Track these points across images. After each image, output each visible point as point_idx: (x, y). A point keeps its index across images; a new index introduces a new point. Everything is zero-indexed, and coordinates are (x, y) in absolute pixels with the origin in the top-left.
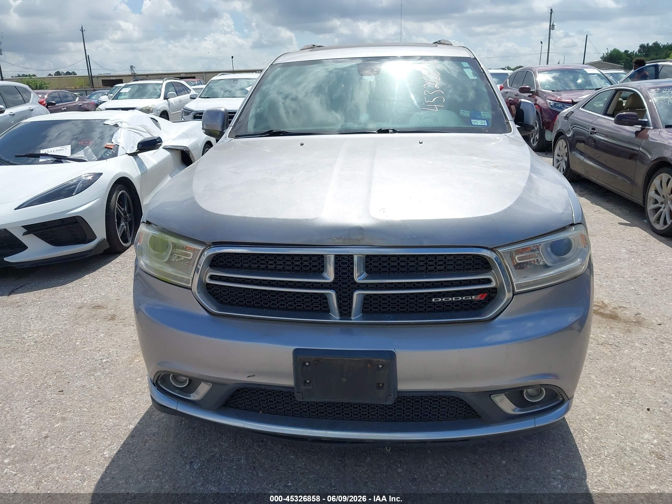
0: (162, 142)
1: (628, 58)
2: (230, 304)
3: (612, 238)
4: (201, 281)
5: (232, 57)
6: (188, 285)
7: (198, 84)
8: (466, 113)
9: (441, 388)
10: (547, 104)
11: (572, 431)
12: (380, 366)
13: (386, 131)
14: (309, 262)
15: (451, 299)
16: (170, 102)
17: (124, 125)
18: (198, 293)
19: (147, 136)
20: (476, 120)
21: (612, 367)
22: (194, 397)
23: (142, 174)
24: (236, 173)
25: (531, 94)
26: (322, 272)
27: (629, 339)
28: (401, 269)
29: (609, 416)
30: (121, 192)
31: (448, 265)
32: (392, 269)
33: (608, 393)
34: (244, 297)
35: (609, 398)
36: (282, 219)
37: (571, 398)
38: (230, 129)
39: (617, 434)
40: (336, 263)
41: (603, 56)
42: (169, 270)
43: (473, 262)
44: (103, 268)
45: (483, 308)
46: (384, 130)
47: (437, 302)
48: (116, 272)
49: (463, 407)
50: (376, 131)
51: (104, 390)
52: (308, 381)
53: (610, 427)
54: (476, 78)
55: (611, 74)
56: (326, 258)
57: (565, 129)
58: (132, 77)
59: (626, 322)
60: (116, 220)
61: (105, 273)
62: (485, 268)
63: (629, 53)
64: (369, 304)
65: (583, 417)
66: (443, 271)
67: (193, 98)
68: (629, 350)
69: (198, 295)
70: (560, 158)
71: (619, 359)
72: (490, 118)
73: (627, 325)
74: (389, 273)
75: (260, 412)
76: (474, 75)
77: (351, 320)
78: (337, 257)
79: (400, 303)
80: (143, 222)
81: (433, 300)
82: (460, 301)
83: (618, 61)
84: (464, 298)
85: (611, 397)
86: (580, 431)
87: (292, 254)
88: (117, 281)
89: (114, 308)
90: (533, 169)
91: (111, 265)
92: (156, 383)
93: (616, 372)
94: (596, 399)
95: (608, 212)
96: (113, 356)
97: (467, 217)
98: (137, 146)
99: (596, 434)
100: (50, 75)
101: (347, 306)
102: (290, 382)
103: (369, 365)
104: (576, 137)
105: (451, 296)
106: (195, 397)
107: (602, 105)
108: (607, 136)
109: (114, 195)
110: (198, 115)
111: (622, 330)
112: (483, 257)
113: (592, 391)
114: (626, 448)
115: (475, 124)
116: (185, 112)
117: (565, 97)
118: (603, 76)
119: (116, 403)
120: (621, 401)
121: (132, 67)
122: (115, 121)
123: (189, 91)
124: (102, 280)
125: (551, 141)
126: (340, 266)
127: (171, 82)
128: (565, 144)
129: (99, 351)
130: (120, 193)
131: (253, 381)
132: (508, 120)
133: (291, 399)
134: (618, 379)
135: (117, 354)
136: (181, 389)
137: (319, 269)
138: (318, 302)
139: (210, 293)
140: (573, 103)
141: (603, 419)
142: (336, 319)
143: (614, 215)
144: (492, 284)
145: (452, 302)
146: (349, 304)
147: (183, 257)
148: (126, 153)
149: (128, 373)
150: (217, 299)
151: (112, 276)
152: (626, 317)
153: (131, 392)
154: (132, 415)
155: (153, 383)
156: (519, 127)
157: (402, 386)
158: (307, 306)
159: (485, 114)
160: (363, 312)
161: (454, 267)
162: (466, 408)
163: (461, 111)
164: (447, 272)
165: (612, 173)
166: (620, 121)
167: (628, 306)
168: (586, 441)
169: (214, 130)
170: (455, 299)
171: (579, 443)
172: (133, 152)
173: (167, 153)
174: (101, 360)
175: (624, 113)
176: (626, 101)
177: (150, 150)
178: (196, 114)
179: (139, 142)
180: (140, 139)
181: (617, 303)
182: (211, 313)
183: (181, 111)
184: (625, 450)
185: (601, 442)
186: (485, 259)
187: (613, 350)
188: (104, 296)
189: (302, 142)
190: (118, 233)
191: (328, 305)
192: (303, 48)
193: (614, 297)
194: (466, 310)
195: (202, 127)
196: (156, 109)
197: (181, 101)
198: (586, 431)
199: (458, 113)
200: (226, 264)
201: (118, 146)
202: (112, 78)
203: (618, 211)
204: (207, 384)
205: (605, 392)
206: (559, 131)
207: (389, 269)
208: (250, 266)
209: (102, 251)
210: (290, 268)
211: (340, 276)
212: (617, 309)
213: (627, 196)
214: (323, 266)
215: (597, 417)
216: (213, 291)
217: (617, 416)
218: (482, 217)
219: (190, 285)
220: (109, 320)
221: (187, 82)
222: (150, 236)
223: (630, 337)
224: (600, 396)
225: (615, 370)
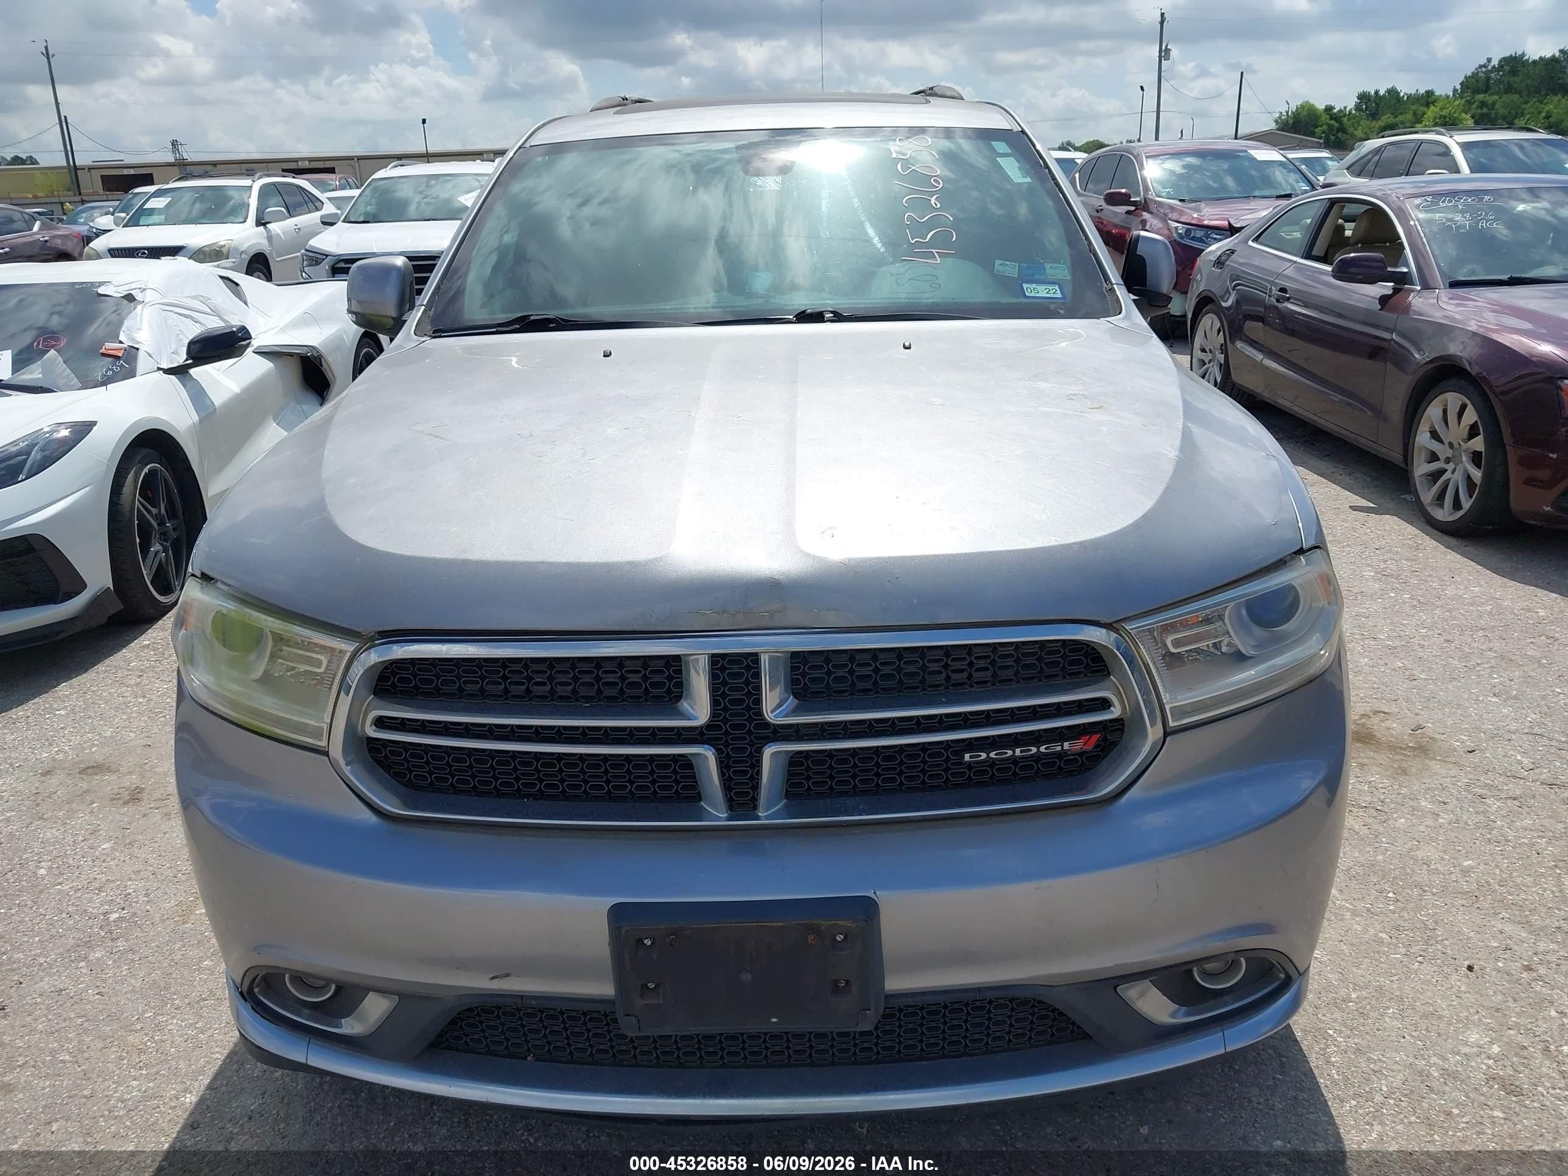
0: (251, 338)
1: (1333, 122)
2: (433, 788)
3: (1340, 543)
4: (353, 734)
5: (424, 121)
6: (320, 743)
7: (342, 188)
8: (1009, 269)
9: (994, 979)
10: (1169, 229)
11: (1298, 1034)
12: (840, 938)
13: (817, 317)
14: (641, 675)
15: (1010, 753)
16: (273, 233)
17: (149, 296)
18: (347, 764)
19: (213, 324)
20: (1034, 285)
21: (1373, 865)
22: (350, 1027)
23: (201, 421)
24: (436, 436)
25: (1133, 208)
26: (679, 698)
27: (1404, 791)
28: (883, 684)
29: (1380, 989)
30: (149, 466)
31: (1001, 668)
32: (860, 685)
33: (1372, 931)
34: (472, 770)
35: (1374, 944)
36: (567, 564)
37: (1305, 971)
38: (417, 314)
39: (1406, 1035)
40: (714, 676)
41: (1280, 117)
42: (268, 703)
43: (1064, 657)
44: (107, 661)
45: (1091, 769)
46: (811, 314)
47: (975, 762)
48: (142, 671)
49: (1047, 1017)
50: (791, 317)
51: (113, 1000)
52: (651, 986)
53: (1387, 1019)
54: (1029, 180)
55: (1305, 160)
56: (687, 663)
57: (1216, 289)
58: (175, 169)
59: (1393, 748)
60: (138, 540)
61: (112, 676)
62: (1092, 672)
63: (1335, 111)
64: (803, 774)
65: (1319, 998)
66: (989, 684)
67: (328, 223)
68: (1408, 819)
69: (347, 770)
70: (1206, 357)
71: (1388, 843)
72: (1069, 278)
73: (1397, 757)
74: (852, 694)
75: (529, 1058)
76: (1026, 173)
77: (758, 818)
78: (717, 661)
79: (883, 770)
80: (193, 575)
81: (967, 757)
82: (1033, 756)
83: (1311, 129)
84: (1042, 749)
85: (1381, 942)
86: (1317, 1034)
87: (597, 658)
88: (144, 697)
89: (137, 769)
90: (1189, 411)
91: (129, 655)
92: (248, 992)
93: (1383, 877)
94: (1345, 947)
95: (1325, 481)
96: (136, 902)
97: (1046, 545)
98: (185, 349)
99: (1356, 1040)
101: (747, 784)
102: (605, 989)
103: (811, 938)
104: (1244, 307)
105: (1012, 746)
106: (353, 1029)
107: (1298, 235)
108: (1306, 305)
109: (130, 477)
110: (342, 265)
111: (1386, 770)
112: (1088, 646)
113: (1334, 928)
114: (1429, 1072)
115: (1033, 294)
116: (311, 259)
117: (1211, 215)
118: (1292, 167)
119: (146, 1035)
120: (1403, 951)
121: (174, 144)
122: (127, 287)
123: (318, 204)
124: (104, 694)
125: (1185, 316)
126: (725, 683)
127: (274, 184)
128: (1219, 325)
129: (100, 889)
130: (146, 470)
131: (505, 987)
132: (1112, 284)
133: (608, 1024)
134: (1391, 895)
135: (147, 895)
136: (315, 1006)
137: (669, 692)
138: (671, 777)
139: (377, 761)
140: (1232, 230)
141: (1368, 1000)
142: (719, 819)
143: (1339, 488)
144: (1113, 712)
145: (1014, 760)
146: (752, 778)
147: (303, 668)
148: (159, 369)
149: (178, 946)
150: (397, 776)
151: (133, 682)
152: (1392, 736)
153: (187, 1001)
154: (190, 1065)
155: (241, 993)
156: (1136, 298)
157: (894, 983)
158: (639, 788)
159: (1056, 268)
160: (788, 795)
161: (1017, 673)
162: (1055, 1019)
163: (998, 262)
164: (998, 686)
165: (1317, 386)
166: (1345, 272)
167: (1394, 710)
168: (1334, 1059)
169: (379, 316)
170: (1021, 752)
171: (1317, 1067)
172: (175, 365)
173: (265, 365)
174: (105, 914)
175: (1352, 255)
176: (1353, 224)
177: (221, 359)
178: (337, 263)
179: (191, 338)
180: (193, 331)
181: (1368, 702)
182: (386, 815)
183: (299, 254)
184: (1428, 1076)
185: (1369, 1058)
186: (1093, 649)
187: (1369, 821)
188: (111, 737)
189: (608, 349)
190: (144, 572)
191: (696, 782)
192: (598, 106)
193: (1359, 688)
194: (1047, 776)
195: (347, 307)
196: (236, 249)
197: (299, 229)
198: (1331, 1032)
199: (988, 267)
200: (416, 687)
201: (137, 349)
202: (126, 172)
203: (1346, 479)
204: (386, 997)
205: (1365, 930)
206: (1203, 295)
207: (853, 684)
208: (482, 691)
209: (103, 620)
210: (592, 692)
211: (726, 709)
212: (1369, 717)
213: (1363, 443)
214: (680, 685)
215: (1354, 996)
216: (386, 757)
217: (1400, 989)
218: (1082, 545)
219: (323, 743)
220: (126, 803)
221: (314, 183)
222: (213, 613)
223: (1406, 787)
224: (1354, 941)
225: (1382, 871)
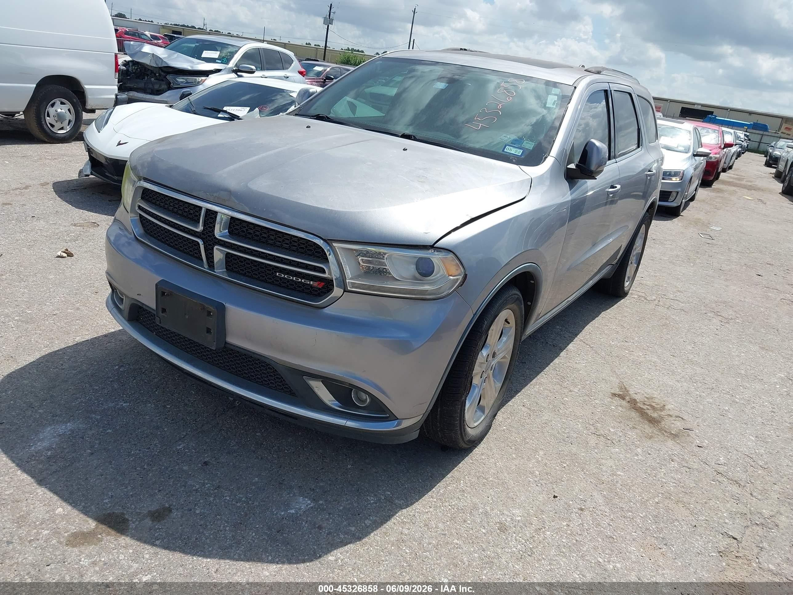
4: (134, 209)
8: (507, 139)
12: (212, 314)
14: (193, 211)
15: (292, 278)
20: (512, 148)
31: (293, 245)
43: (314, 249)
45: (321, 296)
47: (280, 277)
53: (491, 490)
59: (662, 430)
62: (319, 257)
64: (231, 262)
66: (288, 250)
72: (531, 149)
76: (556, 104)
77: (214, 272)
78: (208, 211)
79: (253, 269)
81: (278, 274)
82: (298, 282)
84: (303, 280)
86: (456, 479)
100: (378, 54)
101: (212, 258)
105: (293, 276)
112: (317, 245)
126: (208, 220)
131: (139, 299)
134: (565, 465)
144: (326, 275)
152: (669, 426)
156: (575, 168)
159: (529, 143)
160: (227, 268)
161: (297, 249)
162: (282, 381)
164: (291, 251)
167: (690, 420)
170: (295, 279)
191: (199, 252)
194: (307, 293)
198: (462, 482)
200: (148, 199)
207: (246, 235)
208: (159, 204)
211: (207, 229)
212: (671, 416)
219: (128, 210)
